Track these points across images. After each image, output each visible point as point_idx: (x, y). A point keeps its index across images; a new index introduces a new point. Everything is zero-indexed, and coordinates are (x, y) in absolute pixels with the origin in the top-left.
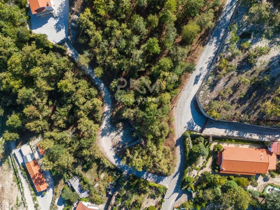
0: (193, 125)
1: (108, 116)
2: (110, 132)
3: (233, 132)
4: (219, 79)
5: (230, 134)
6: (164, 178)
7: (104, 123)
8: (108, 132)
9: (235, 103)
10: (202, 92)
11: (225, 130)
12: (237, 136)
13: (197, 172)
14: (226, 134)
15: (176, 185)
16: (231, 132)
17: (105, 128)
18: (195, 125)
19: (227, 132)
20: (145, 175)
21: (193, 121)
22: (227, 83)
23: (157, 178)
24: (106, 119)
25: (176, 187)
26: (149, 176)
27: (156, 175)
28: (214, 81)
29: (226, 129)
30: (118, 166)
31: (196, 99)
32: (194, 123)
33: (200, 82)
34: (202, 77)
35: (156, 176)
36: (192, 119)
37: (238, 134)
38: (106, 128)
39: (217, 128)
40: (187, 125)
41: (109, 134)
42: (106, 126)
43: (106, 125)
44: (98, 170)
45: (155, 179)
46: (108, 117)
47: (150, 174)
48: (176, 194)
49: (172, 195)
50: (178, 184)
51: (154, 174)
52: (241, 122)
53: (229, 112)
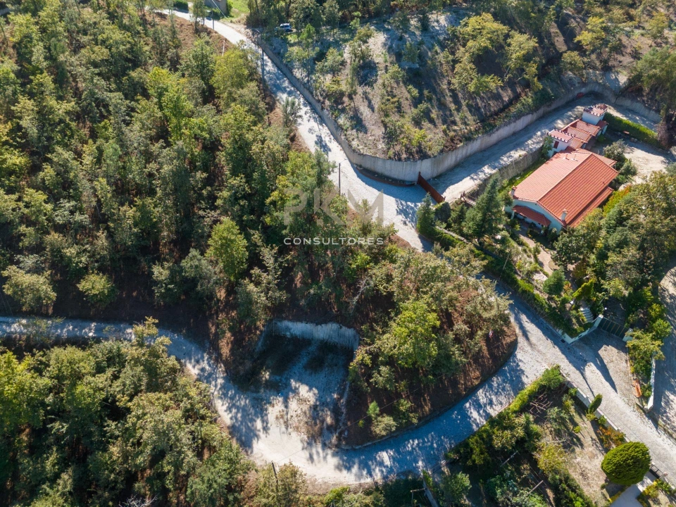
0: (412, 208)
1: (213, 383)
2: (262, 412)
4: (356, 110)
6: (515, 362)
7: (221, 406)
8: (253, 421)
10: (355, 143)
11: (469, 177)
12: (494, 171)
13: (542, 274)
14: (479, 180)
15: (556, 347)
17: (236, 419)
20: (475, 415)
21: (404, 203)
23: (504, 381)
24: (216, 393)
25: (563, 353)
26: (485, 400)
27: (495, 379)
28: (352, 118)
30: (385, 478)
31: (361, 166)
32: (409, 203)
35: (496, 381)
36: (397, 201)
38: (239, 415)
39: (453, 184)
40: (401, 217)
41: (263, 421)
42: (234, 411)
43: (229, 409)
45: (504, 389)
46: (216, 386)
47: (481, 394)
48: (591, 370)
49: (588, 382)
50: (558, 341)
51: (485, 380)
52: (468, 138)
53: (433, 136)
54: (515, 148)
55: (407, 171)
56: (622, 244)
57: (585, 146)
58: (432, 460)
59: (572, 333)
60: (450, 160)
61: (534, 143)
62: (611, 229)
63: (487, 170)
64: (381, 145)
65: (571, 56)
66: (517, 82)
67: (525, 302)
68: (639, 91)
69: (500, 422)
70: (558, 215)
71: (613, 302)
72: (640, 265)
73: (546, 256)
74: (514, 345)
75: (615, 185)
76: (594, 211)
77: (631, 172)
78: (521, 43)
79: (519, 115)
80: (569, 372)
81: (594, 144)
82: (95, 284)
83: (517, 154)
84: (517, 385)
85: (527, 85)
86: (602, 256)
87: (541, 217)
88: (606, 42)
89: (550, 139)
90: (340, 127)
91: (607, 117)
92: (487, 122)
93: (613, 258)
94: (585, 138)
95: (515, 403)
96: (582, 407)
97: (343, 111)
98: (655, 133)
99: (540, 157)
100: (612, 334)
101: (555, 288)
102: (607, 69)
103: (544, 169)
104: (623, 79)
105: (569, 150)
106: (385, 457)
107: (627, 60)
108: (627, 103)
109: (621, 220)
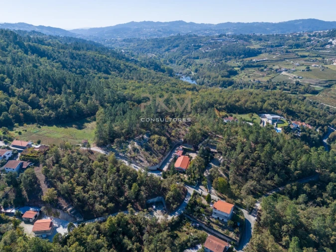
0: (160, 174)
2: (153, 215)
4: (139, 159)
6: (188, 192)
10: (142, 165)
13: (186, 178)
19: (166, 166)
20: (186, 202)
22: (142, 157)
27: (187, 196)
28: (139, 161)
30: (178, 215)
32: (158, 173)
33: (138, 167)
34: (136, 166)
39: (163, 168)
44: (180, 231)
47: (186, 199)
48: (199, 190)
49: (199, 191)
50: (193, 188)
51: (185, 197)
52: (162, 159)
53: (156, 160)
54: (170, 158)
55: (155, 168)
56: (196, 169)
57: (182, 155)
58: (183, 210)
59: (195, 185)
60: (161, 164)
61: (173, 157)
62: (193, 167)
63: (168, 164)
64: (148, 164)
65: (172, 138)
66: (165, 146)
67: (186, 183)
68: (186, 142)
69: (190, 200)
70: (184, 168)
71: (198, 179)
72: (199, 171)
73: (185, 176)
74: (187, 190)
75: (190, 160)
76: (189, 165)
77: (191, 158)
78: (163, 139)
79: (168, 152)
80: (196, 191)
81: (183, 154)
82: (111, 205)
83: (171, 159)
84: (190, 195)
85: (167, 145)
86: (194, 172)
87: (181, 169)
88: (177, 134)
89: (175, 155)
90: (138, 163)
91: (183, 148)
92: (164, 154)
93: (195, 172)
94: (181, 153)
95: (191, 198)
96: (200, 195)
97: (136, 159)
98: (192, 149)
99: (175, 159)
100: (200, 184)
101: (189, 179)
102: (179, 139)
103: (177, 161)
104: (183, 140)
105: (180, 156)
106: (177, 213)
107: (182, 136)
108: (185, 145)
109: (194, 166)
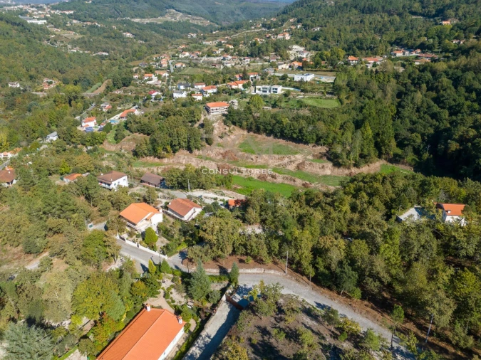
0: (244, 294)
3: (201, 348)
5: (200, 342)
6: (182, 258)
9: (263, 337)
11: (212, 337)
12: (191, 352)
14: (203, 336)
16: (203, 346)
18: (242, 297)
19: (207, 339)
29: (212, 339)
37: (192, 355)
39: (223, 325)
40: (248, 287)
